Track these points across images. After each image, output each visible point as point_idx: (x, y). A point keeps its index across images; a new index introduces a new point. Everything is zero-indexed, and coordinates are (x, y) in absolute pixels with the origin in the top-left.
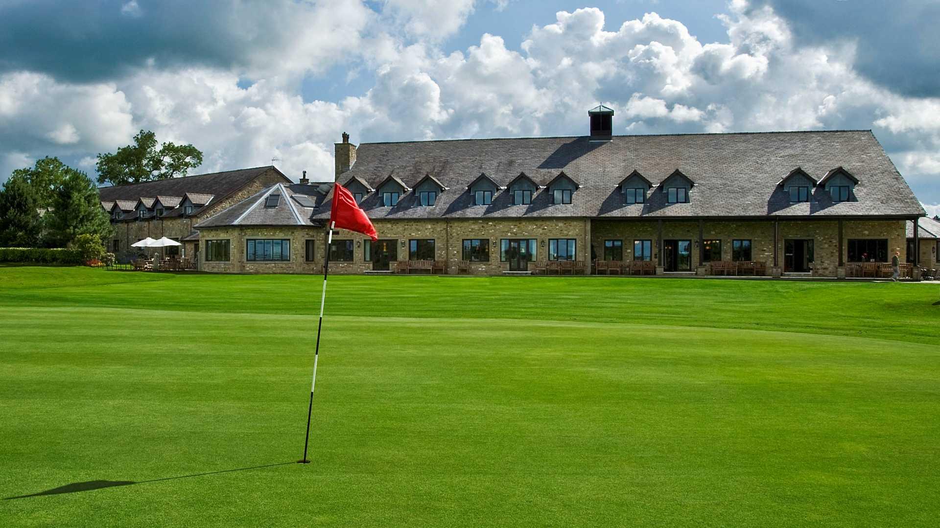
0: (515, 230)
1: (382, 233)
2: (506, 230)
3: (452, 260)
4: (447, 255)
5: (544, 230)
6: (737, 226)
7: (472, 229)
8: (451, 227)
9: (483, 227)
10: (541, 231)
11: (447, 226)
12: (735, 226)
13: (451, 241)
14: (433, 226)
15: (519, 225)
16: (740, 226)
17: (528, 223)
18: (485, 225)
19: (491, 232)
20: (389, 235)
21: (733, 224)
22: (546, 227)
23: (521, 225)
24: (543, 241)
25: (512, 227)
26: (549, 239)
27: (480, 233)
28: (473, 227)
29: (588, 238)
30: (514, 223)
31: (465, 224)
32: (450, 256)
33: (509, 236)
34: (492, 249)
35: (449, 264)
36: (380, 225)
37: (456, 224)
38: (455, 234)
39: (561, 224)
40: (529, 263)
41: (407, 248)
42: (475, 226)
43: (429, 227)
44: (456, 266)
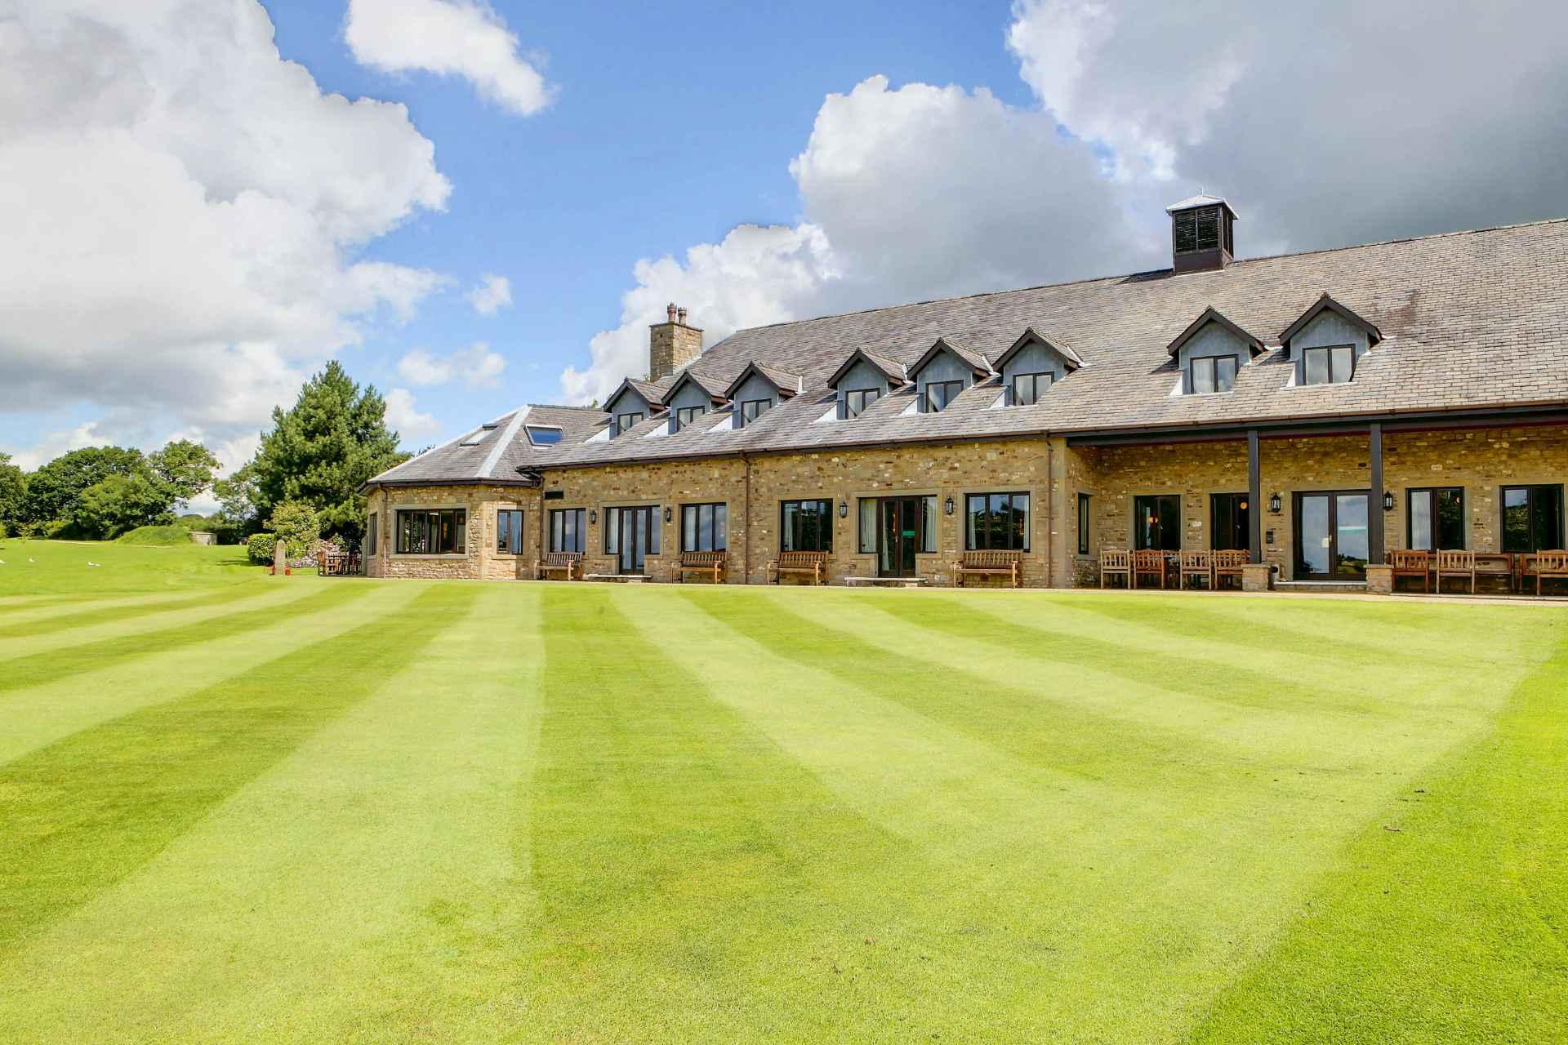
0: (887, 475)
1: (633, 492)
2: (868, 475)
3: (758, 551)
4: (748, 539)
5: (952, 473)
6: (1512, 444)
7: (798, 475)
8: (757, 472)
9: (820, 469)
10: (945, 474)
11: (748, 469)
12: (1505, 445)
13: (756, 506)
14: (724, 472)
15: (896, 462)
16: (1522, 444)
17: (916, 456)
18: (824, 465)
19: (835, 480)
20: (644, 497)
21: (1499, 439)
22: (957, 465)
23: (901, 462)
24: (950, 500)
25: (882, 466)
26: (968, 496)
27: (813, 486)
28: (799, 470)
29: (1060, 487)
30: (885, 457)
31: (785, 464)
32: (755, 541)
33: (876, 489)
34: (838, 523)
35: (753, 560)
36: (630, 474)
37: (767, 464)
38: (763, 490)
39: (992, 454)
40: (918, 556)
41: (675, 524)
42: (803, 468)
43: (716, 473)
44: (766, 567)
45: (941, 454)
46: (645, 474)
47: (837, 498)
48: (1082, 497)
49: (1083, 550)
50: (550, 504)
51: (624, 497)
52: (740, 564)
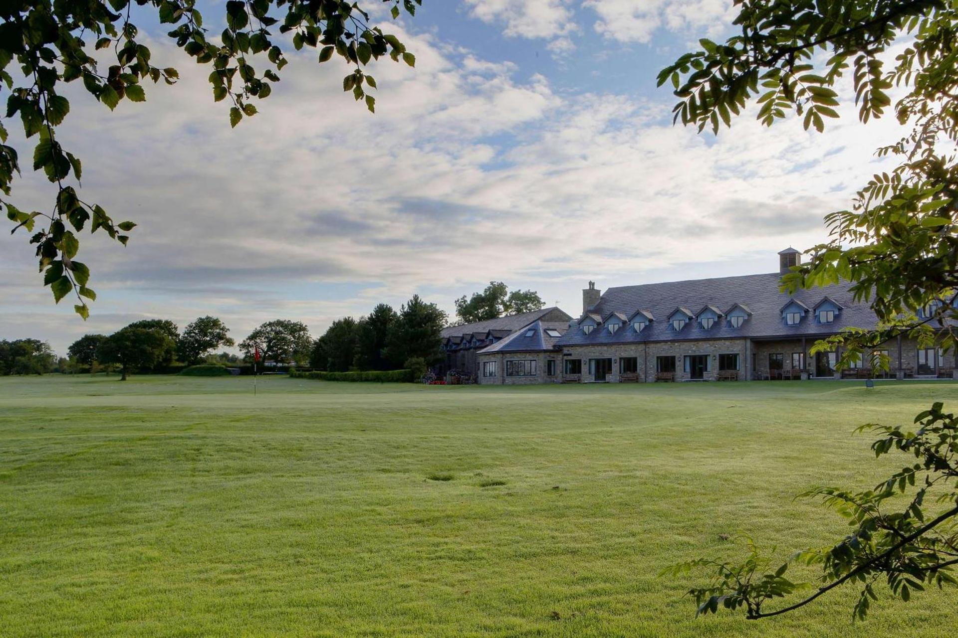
0: (693, 349)
1: (601, 354)
2: (687, 349)
3: (649, 372)
4: (646, 369)
5: (715, 348)
7: (663, 349)
8: (649, 348)
9: (671, 347)
10: (713, 349)
11: (646, 347)
13: (648, 359)
14: (636, 348)
15: (697, 345)
17: (703, 343)
18: (673, 346)
19: (676, 350)
20: (606, 356)
22: (717, 346)
23: (699, 345)
24: (714, 357)
25: (692, 346)
26: (720, 355)
27: (669, 352)
29: (748, 352)
30: (693, 343)
31: (659, 345)
32: (648, 369)
33: (690, 353)
34: (677, 363)
35: (648, 375)
36: (600, 348)
37: (652, 345)
38: (651, 353)
39: (727, 343)
40: (704, 373)
41: (618, 364)
42: (665, 346)
43: (633, 348)
44: (652, 376)
45: (711, 342)
46: (605, 348)
47: (677, 355)
48: (754, 355)
49: (754, 370)
50: (565, 358)
51: (597, 356)
52: (643, 376)
